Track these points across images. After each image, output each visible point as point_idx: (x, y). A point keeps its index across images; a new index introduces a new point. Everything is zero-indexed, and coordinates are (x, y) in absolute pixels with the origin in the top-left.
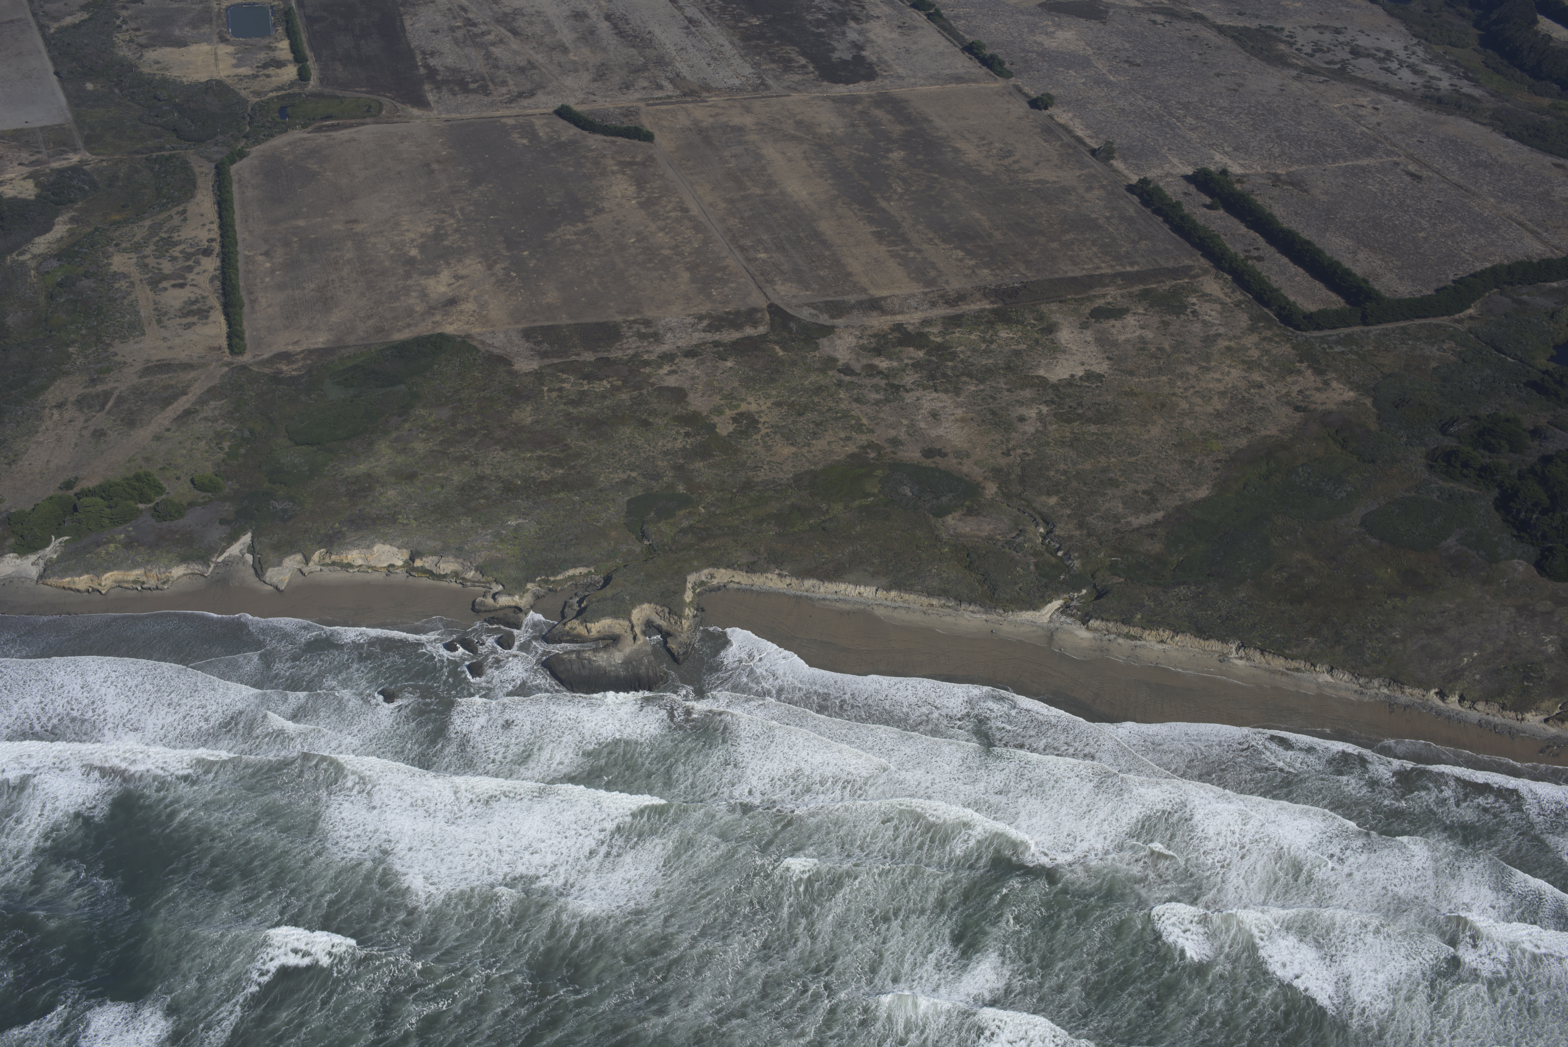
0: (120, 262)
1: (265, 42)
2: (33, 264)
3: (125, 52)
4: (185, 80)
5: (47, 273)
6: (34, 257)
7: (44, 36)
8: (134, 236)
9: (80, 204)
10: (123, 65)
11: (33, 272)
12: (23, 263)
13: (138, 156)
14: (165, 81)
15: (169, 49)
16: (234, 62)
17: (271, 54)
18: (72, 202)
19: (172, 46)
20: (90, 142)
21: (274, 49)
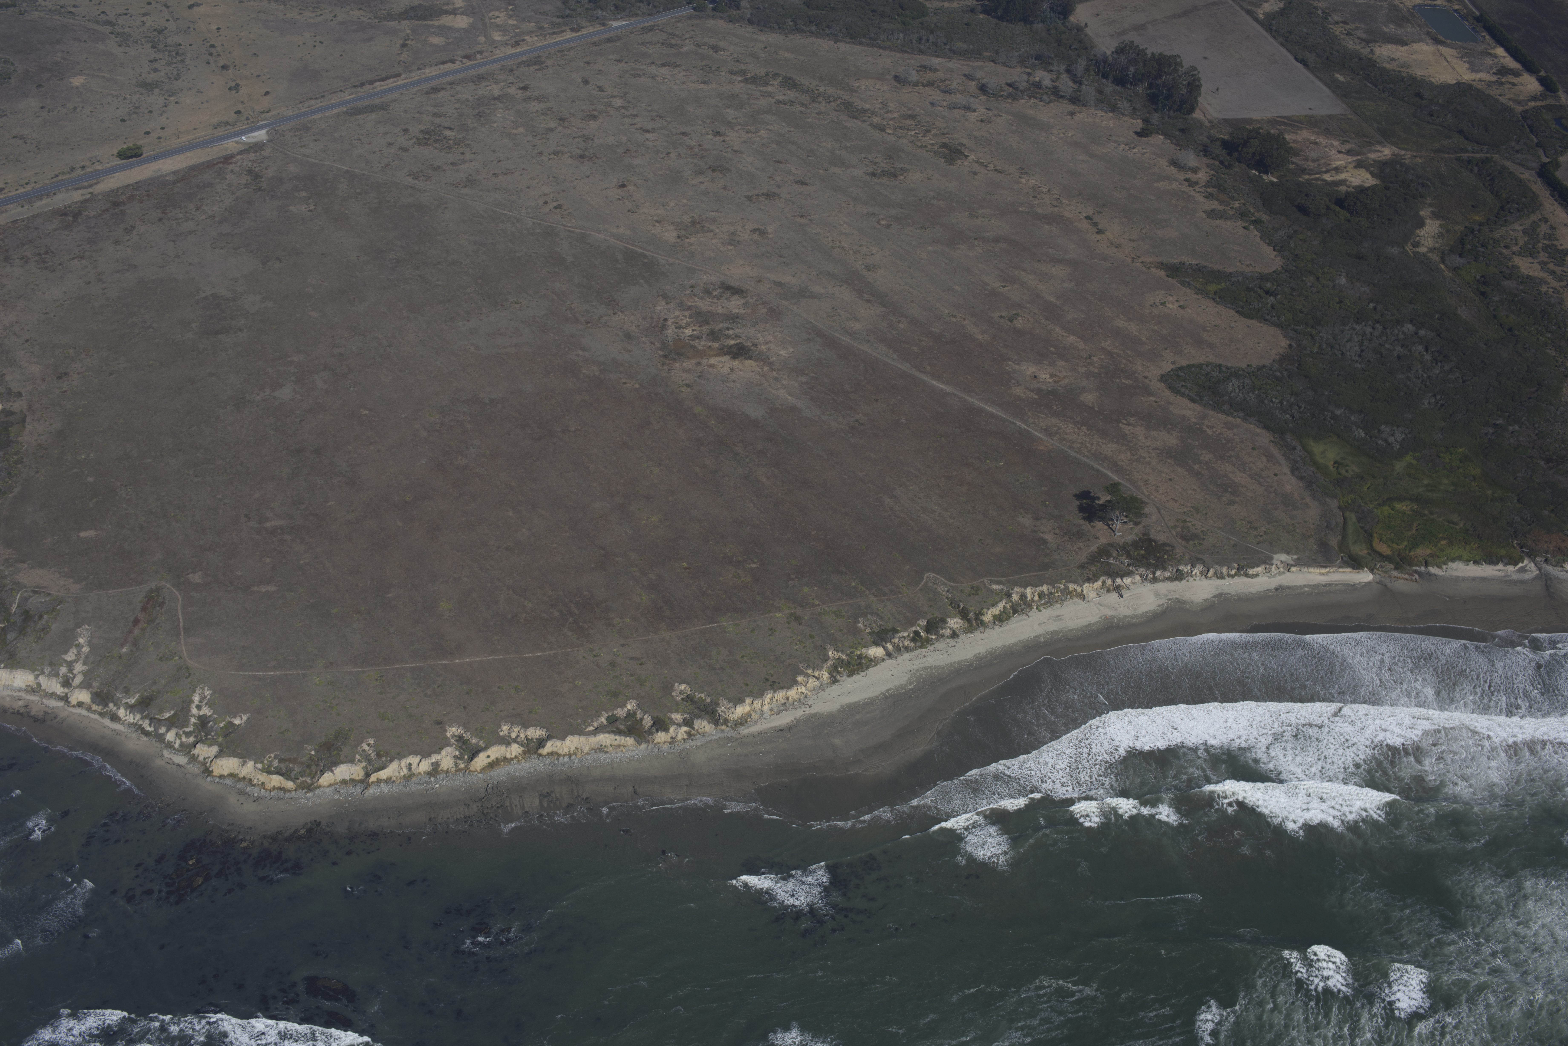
0: (1526, 266)
1: (1481, 47)
2: (1435, 257)
3: (1351, 44)
4: (1433, 80)
5: (1458, 268)
6: (1431, 250)
7: (1256, 20)
8: (1516, 239)
9: (1429, 200)
10: (1360, 59)
11: (1442, 266)
12: (1424, 255)
13: (1446, 156)
14: (1414, 80)
15: (1394, 46)
16: (1467, 66)
17: (1496, 60)
18: (1422, 196)
19: (1392, 43)
20: (1387, 136)
21: (1495, 56)
